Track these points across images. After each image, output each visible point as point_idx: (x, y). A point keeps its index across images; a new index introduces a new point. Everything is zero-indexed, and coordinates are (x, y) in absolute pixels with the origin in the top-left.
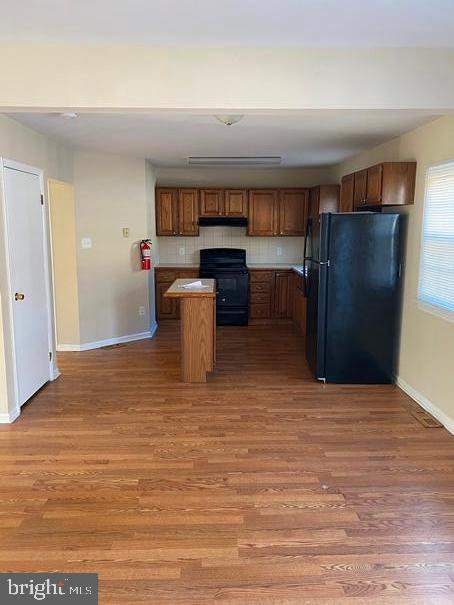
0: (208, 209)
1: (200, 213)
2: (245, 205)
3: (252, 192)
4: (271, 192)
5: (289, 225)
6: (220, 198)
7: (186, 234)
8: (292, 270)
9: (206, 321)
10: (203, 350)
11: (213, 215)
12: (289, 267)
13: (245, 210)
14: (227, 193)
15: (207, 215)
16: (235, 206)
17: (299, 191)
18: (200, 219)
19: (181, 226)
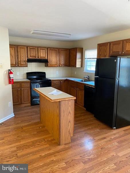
0: (32, 55)
1: (28, 57)
2: (46, 54)
3: (49, 49)
4: (56, 49)
5: (62, 62)
6: (36, 51)
7: (22, 66)
8: (66, 79)
9: (71, 112)
10: (69, 127)
11: (33, 58)
12: (65, 79)
13: (47, 56)
14: (39, 48)
15: (31, 58)
16: (42, 55)
17: (66, 50)
18: (28, 59)
19: (19, 63)
